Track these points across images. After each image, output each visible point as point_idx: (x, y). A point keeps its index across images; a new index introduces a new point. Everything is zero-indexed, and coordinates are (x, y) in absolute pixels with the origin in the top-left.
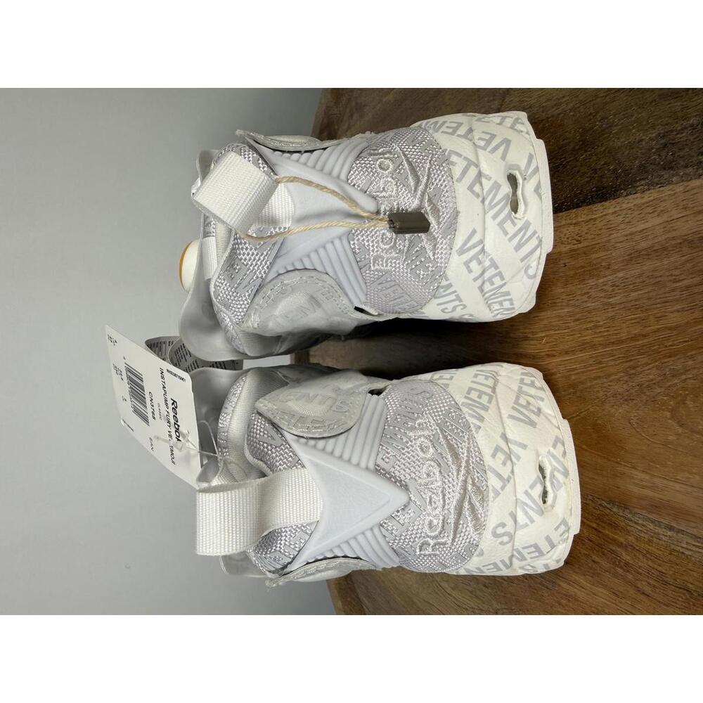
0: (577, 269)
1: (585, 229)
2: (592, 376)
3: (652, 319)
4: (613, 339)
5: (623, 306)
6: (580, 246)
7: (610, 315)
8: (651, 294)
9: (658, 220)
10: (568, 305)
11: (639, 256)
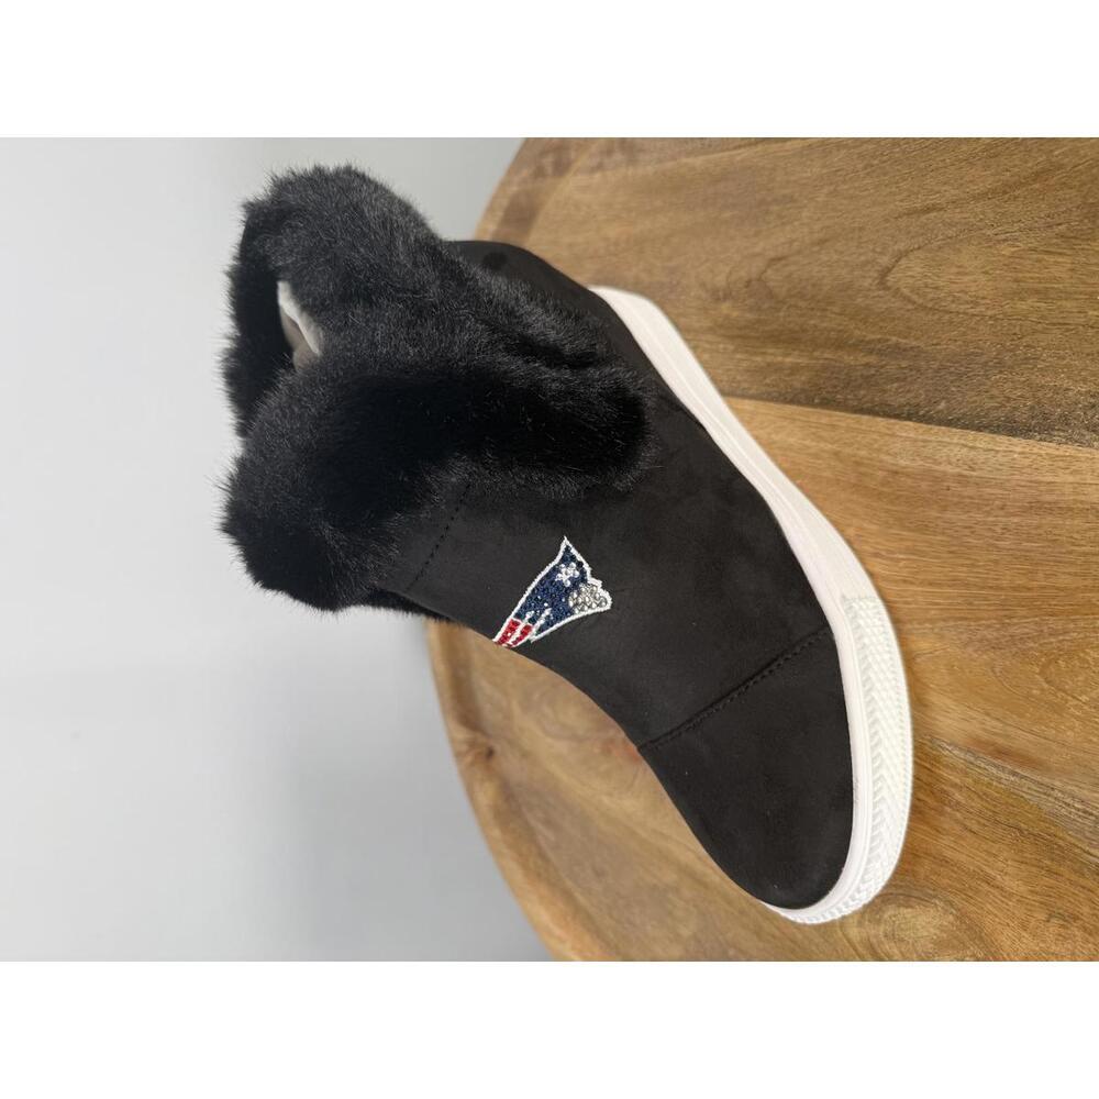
0: (964, 497)
1: (982, 457)
2: (958, 615)
3: (1041, 575)
4: (991, 583)
5: (1011, 552)
6: (974, 474)
7: (993, 557)
8: (1045, 550)
9: (1071, 479)
10: (943, 534)
11: (1040, 508)
